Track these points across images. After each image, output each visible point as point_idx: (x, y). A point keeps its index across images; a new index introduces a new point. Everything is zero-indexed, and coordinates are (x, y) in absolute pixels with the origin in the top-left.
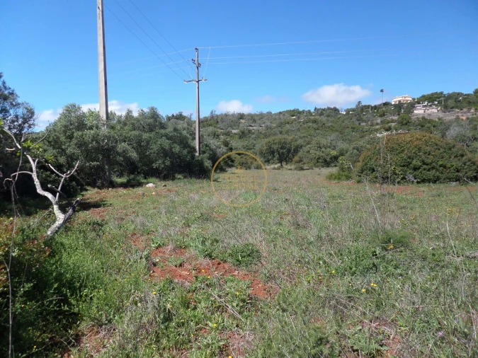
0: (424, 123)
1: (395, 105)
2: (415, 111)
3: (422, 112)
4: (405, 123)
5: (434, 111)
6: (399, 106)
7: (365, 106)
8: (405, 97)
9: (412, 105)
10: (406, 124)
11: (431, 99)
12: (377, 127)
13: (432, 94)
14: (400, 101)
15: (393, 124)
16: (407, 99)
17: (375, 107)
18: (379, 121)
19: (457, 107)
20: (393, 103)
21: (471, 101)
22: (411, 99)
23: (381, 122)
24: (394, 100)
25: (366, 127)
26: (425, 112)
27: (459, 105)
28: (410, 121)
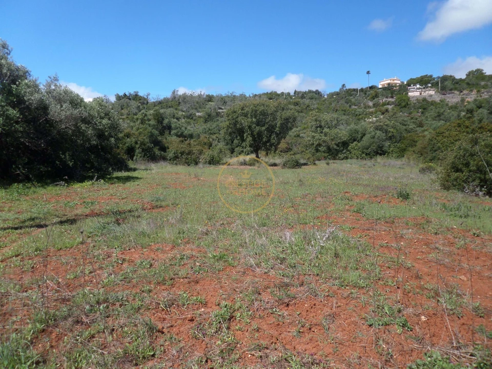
0: (424, 105)
1: (384, 89)
2: (409, 93)
3: (417, 94)
4: (404, 104)
5: (430, 93)
6: (389, 89)
7: (349, 90)
8: (393, 80)
9: (404, 88)
10: (405, 107)
11: (424, 81)
12: (371, 110)
13: (422, 77)
14: (389, 84)
15: (390, 107)
16: (395, 82)
17: (362, 90)
18: (371, 104)
19: (456, 89)
20: (380, 87)
21: (470, 83)
22: (399, 82)
23: (374, 105)
24: (381, 83)
25: (359, 110)
26: (421, 94)
27: (457, 86)
28: (409, 103)
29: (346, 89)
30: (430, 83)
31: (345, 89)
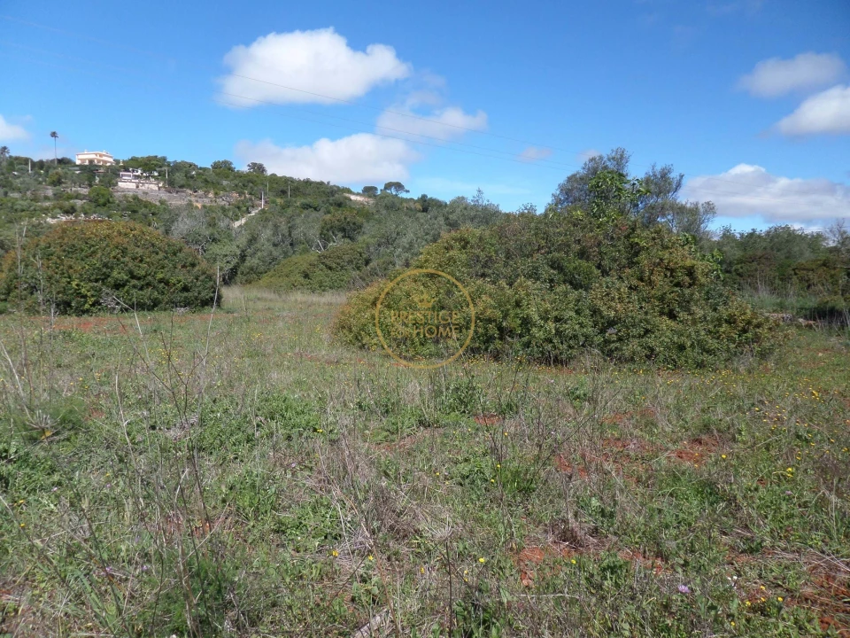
0: (136, 207)
1: (82, 167)
2: (120, 184)
3: (132, 186)
4: (102, 202)
5: (152, 188)
6: (90, 170)
7: (17, 158)
8: (101, 156)
9: (114, 172)
10: (104, 205)
11: (149, 166)
12: (47, 204)
13: (149, 159)
14: (91, 161)
15: (79, 203)
16: (104, 158)
17: (41, 164)
18: (50, 192)
19: (189, 186)
20: (78, 162)
21: (209, 180)
22: (111, 160)
23: (55, 195)
24: (80, 157)
25: (21, 202)
26: (137, 187)
27: (191, 182)
28: (111, 200)
29: (11, 157)
30: (155, 170)
31: (7, 155)
